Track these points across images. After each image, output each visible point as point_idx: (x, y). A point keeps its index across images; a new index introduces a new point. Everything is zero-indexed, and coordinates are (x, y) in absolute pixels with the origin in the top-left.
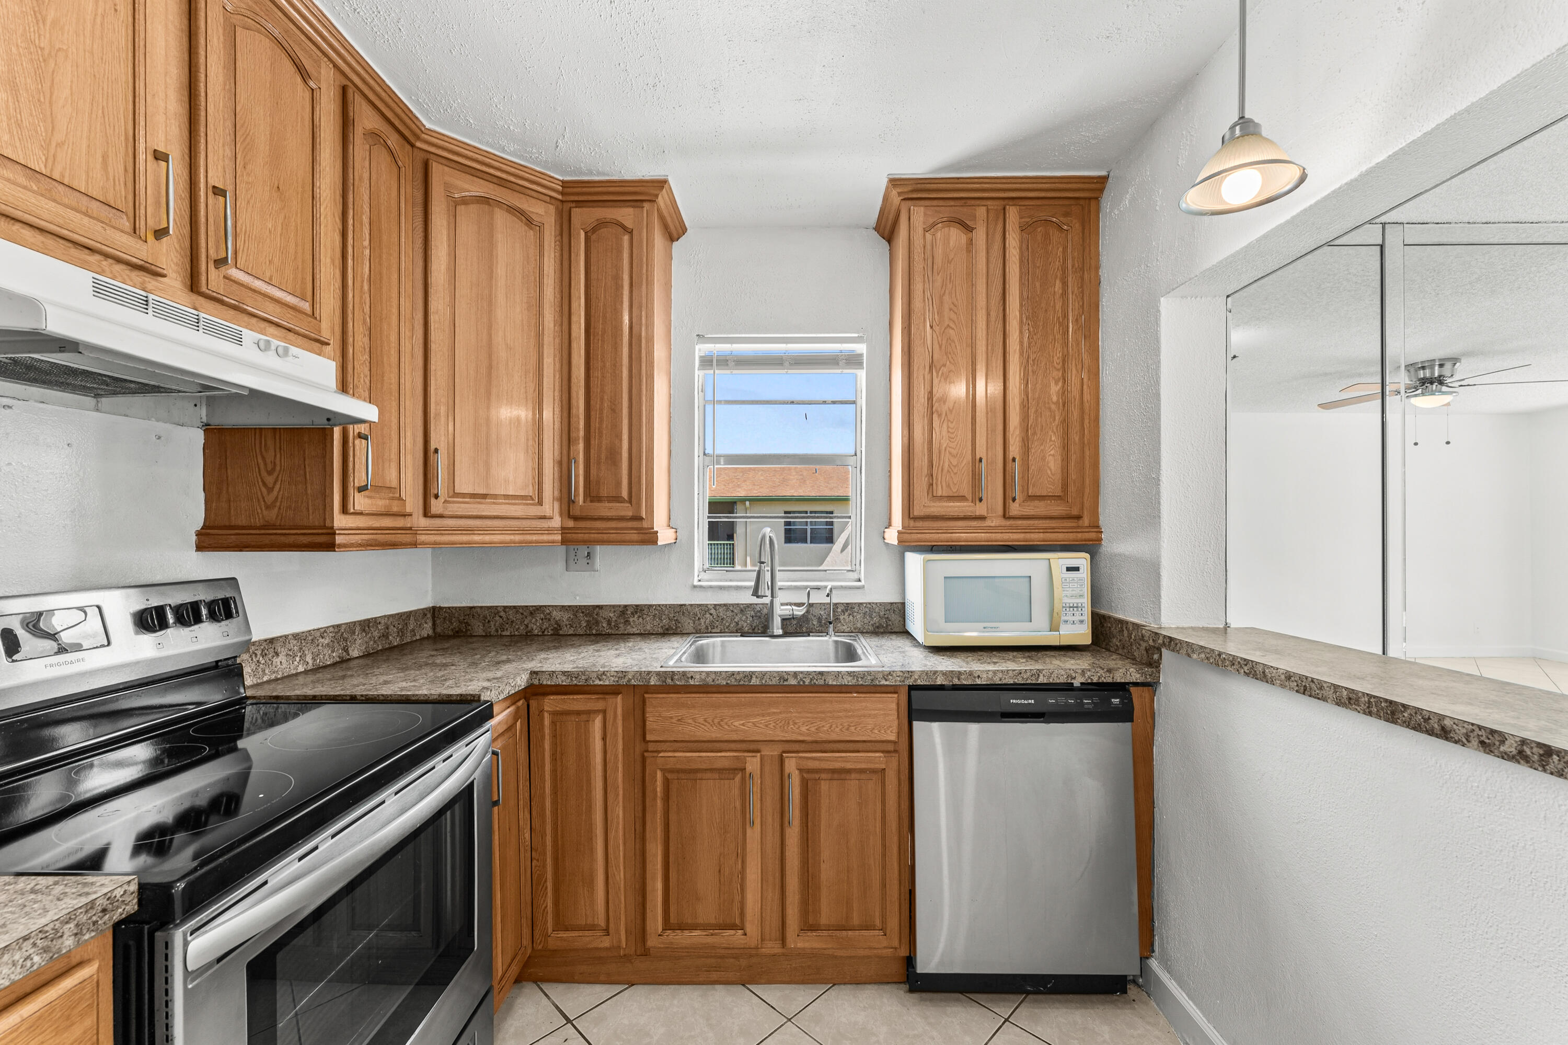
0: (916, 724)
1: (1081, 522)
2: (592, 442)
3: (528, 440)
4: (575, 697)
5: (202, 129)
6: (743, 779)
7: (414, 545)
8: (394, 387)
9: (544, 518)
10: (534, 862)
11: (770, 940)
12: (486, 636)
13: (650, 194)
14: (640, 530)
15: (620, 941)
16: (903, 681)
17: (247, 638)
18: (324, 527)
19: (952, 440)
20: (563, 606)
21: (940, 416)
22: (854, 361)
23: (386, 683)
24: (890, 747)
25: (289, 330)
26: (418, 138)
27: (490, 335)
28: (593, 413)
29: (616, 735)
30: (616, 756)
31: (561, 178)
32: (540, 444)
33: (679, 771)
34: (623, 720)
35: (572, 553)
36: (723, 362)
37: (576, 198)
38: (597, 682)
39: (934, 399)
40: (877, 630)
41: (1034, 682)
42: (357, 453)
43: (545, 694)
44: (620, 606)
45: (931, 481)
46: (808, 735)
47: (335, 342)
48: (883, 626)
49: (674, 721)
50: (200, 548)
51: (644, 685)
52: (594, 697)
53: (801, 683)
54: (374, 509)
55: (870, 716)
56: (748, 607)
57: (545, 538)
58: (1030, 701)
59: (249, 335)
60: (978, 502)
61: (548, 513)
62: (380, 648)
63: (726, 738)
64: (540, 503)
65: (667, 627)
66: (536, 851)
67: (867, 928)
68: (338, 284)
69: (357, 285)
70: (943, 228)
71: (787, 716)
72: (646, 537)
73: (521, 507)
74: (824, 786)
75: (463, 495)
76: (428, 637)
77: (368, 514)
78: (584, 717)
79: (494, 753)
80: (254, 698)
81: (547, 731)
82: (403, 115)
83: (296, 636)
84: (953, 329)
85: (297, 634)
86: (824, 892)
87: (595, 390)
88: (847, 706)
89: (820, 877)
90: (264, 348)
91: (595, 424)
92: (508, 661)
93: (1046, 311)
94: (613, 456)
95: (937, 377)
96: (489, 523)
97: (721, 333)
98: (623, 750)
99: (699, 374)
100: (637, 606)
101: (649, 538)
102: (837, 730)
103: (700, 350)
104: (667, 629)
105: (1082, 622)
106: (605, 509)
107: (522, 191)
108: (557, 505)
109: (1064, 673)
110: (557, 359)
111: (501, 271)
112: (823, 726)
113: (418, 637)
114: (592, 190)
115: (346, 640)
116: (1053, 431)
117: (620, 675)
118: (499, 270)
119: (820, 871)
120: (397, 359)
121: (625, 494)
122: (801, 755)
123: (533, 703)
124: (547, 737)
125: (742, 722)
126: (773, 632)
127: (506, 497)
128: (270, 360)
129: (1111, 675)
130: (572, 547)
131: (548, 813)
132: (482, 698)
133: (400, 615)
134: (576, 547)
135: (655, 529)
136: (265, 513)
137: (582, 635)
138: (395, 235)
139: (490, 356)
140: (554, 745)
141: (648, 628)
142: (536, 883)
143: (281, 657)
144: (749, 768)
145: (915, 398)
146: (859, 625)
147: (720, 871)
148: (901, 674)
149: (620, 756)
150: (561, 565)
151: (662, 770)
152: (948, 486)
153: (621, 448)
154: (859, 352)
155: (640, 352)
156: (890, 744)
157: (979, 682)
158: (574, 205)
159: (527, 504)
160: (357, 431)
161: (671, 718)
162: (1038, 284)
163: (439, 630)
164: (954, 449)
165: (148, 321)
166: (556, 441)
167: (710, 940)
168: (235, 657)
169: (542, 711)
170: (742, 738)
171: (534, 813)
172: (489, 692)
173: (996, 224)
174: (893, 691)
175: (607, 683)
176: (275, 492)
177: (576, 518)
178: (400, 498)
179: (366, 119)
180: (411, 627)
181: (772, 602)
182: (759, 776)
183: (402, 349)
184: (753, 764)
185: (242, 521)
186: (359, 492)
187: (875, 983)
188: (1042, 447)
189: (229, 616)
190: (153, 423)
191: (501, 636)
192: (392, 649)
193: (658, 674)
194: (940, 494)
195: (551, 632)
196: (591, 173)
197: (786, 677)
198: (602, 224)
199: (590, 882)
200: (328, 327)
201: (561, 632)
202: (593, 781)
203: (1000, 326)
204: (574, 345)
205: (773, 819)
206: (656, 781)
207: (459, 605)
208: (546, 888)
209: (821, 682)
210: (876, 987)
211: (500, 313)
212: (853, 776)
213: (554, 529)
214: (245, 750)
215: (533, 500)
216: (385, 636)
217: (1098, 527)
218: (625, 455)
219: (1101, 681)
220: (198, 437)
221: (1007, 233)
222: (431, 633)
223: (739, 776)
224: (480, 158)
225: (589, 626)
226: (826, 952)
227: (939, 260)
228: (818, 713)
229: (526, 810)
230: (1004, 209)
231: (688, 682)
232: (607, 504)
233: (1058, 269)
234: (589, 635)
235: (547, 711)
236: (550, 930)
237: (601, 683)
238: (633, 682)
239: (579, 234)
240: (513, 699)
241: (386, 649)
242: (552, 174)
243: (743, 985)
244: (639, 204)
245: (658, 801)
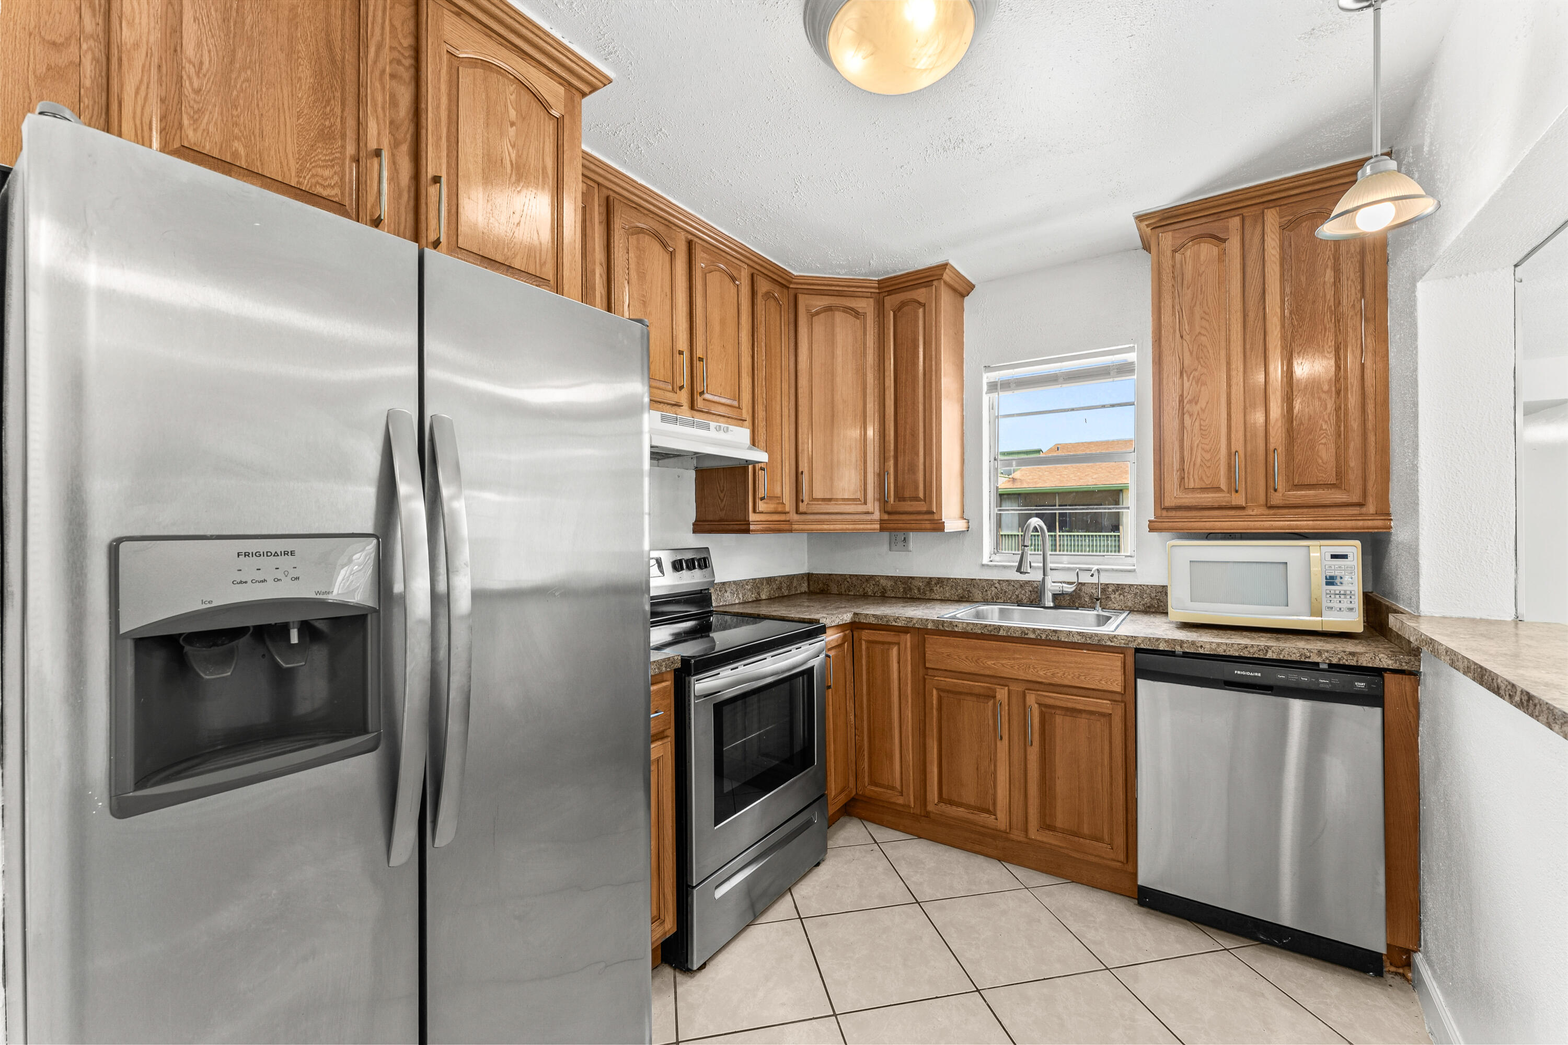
0: (1139, 681)
1: (1364, 510)
2: (899, 459)
3: (857, 461)
4: (881, 632)
5: (695, 332)
6: (995, 704)
7: (791, 531)
8: (779, 438)
9: (868, 513)
10: (857, 737)
11: (1017, 830)
12: (839, 594)
13: (937, 275)
14: (932, 521)
15: (910, 802)
16: (1128, 644)
17: (712, 579)
18: (745, 521)
19: (1205, 437)
20: (887, 576)
21: (1191, 415)
22: (1125, 369)
23: (775, 611)
24: (1118, 698)
25: (729, 417)
26: (791, 282)
27: (833, 395)
28: (899, 439)
29: (906, 660)
30: (906, 675)
31: (877, 279)
32: (865, 462)
33: (948, 691)
34: (911, 651)
35: (893, 538)
36: (1006, 385)
37: (888, 289)
38: (894, 623)
39: (1185, 401)
40: (1148, 610)
41: (1261, 657)
42: (760, 478)
43: (863, 629)
44: (926, 578)
45: (1183, 475)
46: (1046, 678)
47: (748, 418)
48: (1154, 607)
49: (945, 655)
50: (694, 532)
51: (924, 628)
52: (892, 633)
53: (1039, 637)
54: (769, 510)
55: (1097, 669)
56: (1026, 583)
57: (869, 526)
58: (1256, 674)
59: (713, 425)
60: (1233, 493)
61: (871, 510)
62: (777, 595)
63: (982, 672)
64: (865, 503)
65: (961, 595)
66: (858, 730)
67: (1097, 839)
68: (750, 386)
69: (760, 383)
70: (1193, 245)
71: (1028, 661)
72: (935, 526)
73: (852, 506)
74: (1059, 719)
75: (817, 500)
76: (805, 593)
77: (766, 513)
78: (886, 646)
79: (827, 656)
80: (716, 611)
81: (864, 653)
82: (782, 274)
83: (734, 582)
84: (1204, 335)
85: (735, 581)
86: (1059, 803)
87: (901, 422)
88: (1078, 660)
89: (1055, 790)
90: (718, 429)
91: (901, 447)
92: (845, 607)
93: (1314, 302)
94: (913, 469)
95: (1188, 381)
96: (834, 517)
97: (1004, 362)
98: (912, 672)
99: (986, 398)
100: (939, 578)
101: (938, 527)
102: (1069, 677)
103: (987, 378)
104: (962, 598)
105: (1351, 609)
106: (908, 506)
107: (853, 296)
108: (877, 504)
109: (1296, 651)
110: (876, 403)
111: (839, 352)
112: (1058, 673)
113: (799, 592)
114: (898, 281)
115: (759, 588)
116: (1324, 420)
117: (908, 620)
118: (838, 352)
119: (1055, 784)
120: (780, 421)
121: (921, 495)
122: (1039, 693)
123: (856, 634)
124: (864, 657)
125: (993, 662)
126: (1045, 604)
127: (844, 500)
128: (721, 436)
129: (1355, 659)
130: (893, 534)
131: (865, 706)
132: (821, 622)
133: (788, 576)
134: (896, 533)
135: (943, 520)
136: (720, 513)
137: (900, 598)
138: (779, 347)
139: (833, 408)
140: (868, 663)
141: (947, 595)
142: (859, 750)
143: (728, 594)
144: (998, 696)
145: (1165, 402)
146: (1129, 604)
147: (977, 769)
148: (1126, 638)
149: (909, 675)
150: (886, 547)
151: (937, 689)
152: (1201, 479)
153: (918, 461)
154: (1130, 360)
155: (931, 391)
156: (1117, 695)
157: (1201, 651)
158: (886, 294)
159: (856, 504)
160: (760, 466)
161: (943, 653)
162: (1303, 279)
163: (811, 589)
164: (1207, 445)
165: (677, 428)
166: (876, 460)
167: (970, 816)
168: (708, 589)
169: (860, 639)
170: (993, 674)
171: (857, 705)
172: (825, 620)
173: (1254, 229)
174: (1120, 651)
175: (900, 625)
176: (724, 503)
177: (889, 513)
178: (783, 503)
179: (764, 286)
180: (795, 585)
181: (1044, 579)
182: (1006, 704)
183: (783, 414)
184: (1002, 694)
185: (710, 517)
186: (761, 500)
187: (1109, 891)
188: (1311, 437)
189: (706, 567)
190: (676, 469)
191: (848, 595)
192: (783, 597)
193: (933, 621)
194: (1192, 485)
195: (879, 595)
196: (895, 271)
197: (1027, 632)
198: (903, 304)
199: (891, 757)
200: (746, 413)
201: (886, 595)
202: (892, 690)
203: (1260, 324)
204: (887, 392)
205: (1019, 739)
206: (933, 696)
207: (823, 573)
208: (864, 755)
209: (1055, 638)
210: (1110, 894)
211: (838, 380)
212: (1084, 715)
213: (875, 520)
214: (713, 638)
215: (860, 501)
216: (780, 588)
217: (1389, 514)
218: (921, 467)
219: (1341, 663)
220: (692, 474)
221: (1266, 236)
222: (807, 590)
223: (992, 701)
224: (826, 282)
225: (905, 592)
226: (1062, 850)
227: (1188, 276)
228: (1053, 662)
229: (851, 701)
230: (1263, 212)
231: (953, 628)
232: (909, 503)
233: (1329, 258)
234: (905, 598)
235: (864, 640)
236: (866, 784)
237: (896, 624)
238: (916, 626)
239: (889, 314)
240: (841, 627)
241: (781, 597)
242: (871, 278)
243: (999, 861)
244: (930, 283)
245: (934, 710)
